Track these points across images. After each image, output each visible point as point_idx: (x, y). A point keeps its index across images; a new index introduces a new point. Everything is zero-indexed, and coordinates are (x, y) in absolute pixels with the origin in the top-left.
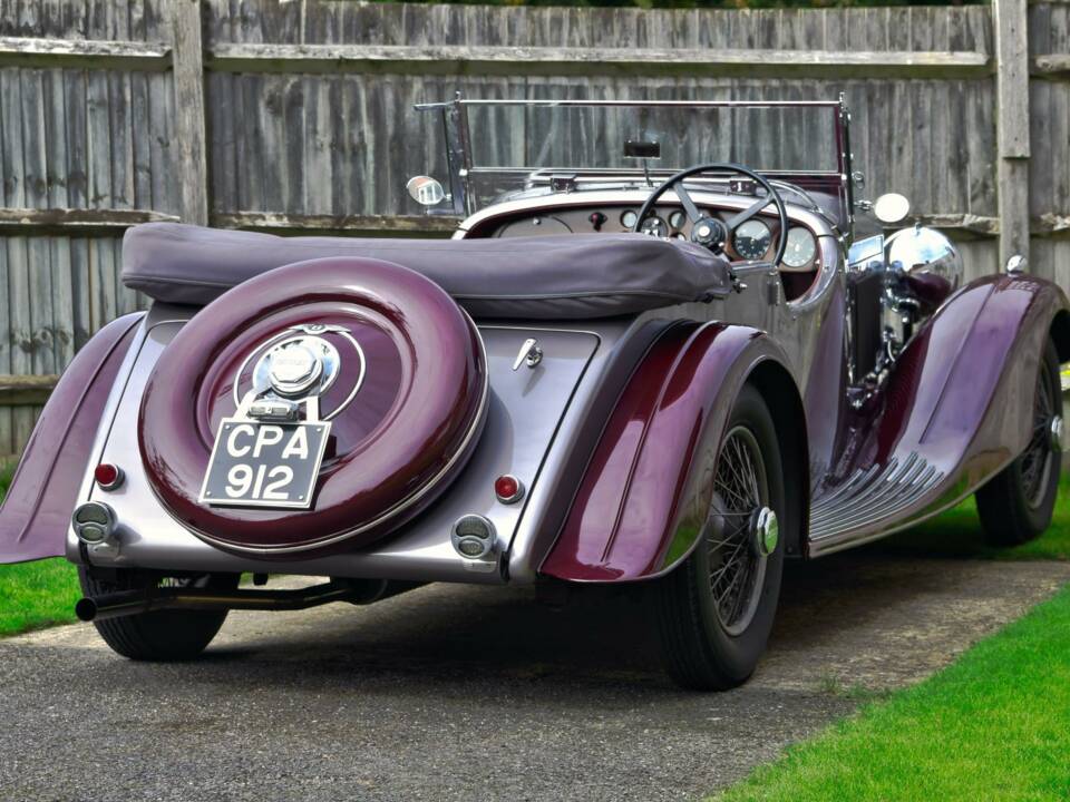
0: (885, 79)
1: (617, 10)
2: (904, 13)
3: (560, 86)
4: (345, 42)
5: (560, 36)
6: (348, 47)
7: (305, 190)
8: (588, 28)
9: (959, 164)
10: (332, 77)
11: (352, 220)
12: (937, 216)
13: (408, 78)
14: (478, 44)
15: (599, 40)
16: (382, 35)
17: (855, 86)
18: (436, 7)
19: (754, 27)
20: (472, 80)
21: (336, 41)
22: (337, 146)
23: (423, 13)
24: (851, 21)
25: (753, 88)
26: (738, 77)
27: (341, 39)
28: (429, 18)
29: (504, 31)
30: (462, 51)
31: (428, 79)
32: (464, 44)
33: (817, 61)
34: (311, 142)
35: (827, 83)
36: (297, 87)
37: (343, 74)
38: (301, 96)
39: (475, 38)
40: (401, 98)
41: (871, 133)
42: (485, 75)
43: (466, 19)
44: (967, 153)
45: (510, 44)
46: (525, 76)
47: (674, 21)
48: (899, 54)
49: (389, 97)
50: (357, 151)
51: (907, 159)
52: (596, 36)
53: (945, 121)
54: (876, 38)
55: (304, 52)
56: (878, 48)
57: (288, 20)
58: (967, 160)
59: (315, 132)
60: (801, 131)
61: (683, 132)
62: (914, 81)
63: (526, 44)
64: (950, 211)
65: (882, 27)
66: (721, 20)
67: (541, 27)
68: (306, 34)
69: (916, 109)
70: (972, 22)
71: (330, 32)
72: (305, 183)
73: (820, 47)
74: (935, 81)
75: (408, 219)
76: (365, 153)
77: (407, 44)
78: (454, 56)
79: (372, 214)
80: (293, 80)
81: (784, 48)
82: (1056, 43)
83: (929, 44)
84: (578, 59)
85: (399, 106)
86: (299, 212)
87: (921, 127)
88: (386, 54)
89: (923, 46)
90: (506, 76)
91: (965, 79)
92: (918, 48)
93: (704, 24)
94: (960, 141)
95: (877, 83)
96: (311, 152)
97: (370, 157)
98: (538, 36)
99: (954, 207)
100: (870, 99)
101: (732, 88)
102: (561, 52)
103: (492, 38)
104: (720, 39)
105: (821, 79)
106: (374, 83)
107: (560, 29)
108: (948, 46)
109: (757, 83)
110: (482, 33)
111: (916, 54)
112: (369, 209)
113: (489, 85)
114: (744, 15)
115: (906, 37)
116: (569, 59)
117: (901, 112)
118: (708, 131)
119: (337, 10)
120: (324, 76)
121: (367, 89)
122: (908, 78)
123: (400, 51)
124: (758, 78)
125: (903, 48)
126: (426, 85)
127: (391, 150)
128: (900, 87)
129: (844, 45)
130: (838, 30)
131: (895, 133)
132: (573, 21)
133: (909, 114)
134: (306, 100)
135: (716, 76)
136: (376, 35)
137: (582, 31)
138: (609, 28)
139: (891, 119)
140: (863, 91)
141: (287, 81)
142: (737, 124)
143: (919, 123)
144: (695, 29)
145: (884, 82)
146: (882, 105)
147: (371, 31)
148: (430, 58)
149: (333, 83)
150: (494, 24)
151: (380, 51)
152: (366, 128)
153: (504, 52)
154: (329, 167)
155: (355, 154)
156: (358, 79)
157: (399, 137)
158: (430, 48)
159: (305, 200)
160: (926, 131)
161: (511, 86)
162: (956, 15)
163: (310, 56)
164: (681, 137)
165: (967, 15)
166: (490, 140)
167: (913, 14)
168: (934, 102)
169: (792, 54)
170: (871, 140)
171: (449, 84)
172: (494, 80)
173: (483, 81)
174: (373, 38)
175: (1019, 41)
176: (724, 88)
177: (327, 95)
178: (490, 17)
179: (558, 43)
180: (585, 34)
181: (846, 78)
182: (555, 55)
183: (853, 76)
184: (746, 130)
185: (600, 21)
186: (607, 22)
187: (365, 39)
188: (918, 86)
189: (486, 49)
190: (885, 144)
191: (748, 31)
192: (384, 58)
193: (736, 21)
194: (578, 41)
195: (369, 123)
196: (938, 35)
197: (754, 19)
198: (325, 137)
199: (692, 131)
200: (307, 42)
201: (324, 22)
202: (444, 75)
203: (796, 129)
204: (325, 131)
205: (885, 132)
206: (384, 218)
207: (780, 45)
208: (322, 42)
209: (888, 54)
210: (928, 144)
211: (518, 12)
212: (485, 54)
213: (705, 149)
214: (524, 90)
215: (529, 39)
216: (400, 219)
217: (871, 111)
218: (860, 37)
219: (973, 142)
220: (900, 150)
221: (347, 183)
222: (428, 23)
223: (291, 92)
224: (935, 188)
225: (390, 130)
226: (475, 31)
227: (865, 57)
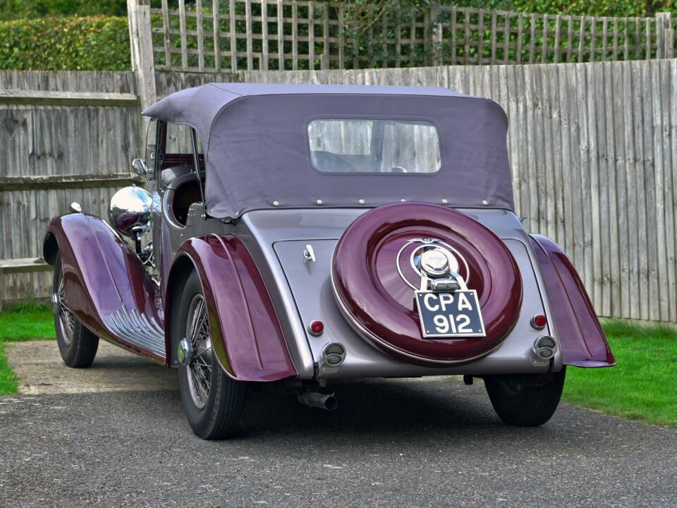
0: (95, 106)
2: (101, 74)
9: (126, 148)
12: (119, 174)
17: (83, 110)
19: (40, 80)
24: (80, 78)
25: (41, 110)
26: (34, 105)
33: (69, 97)
35: (72, 108)
41: (90, 133)
44: (129, 142)
47: (6, 76)
48: (101, 94)
51: (105, 146)
53: (119, 127)
54: (90, 86)
56: (91, 91)
58: (129, 146)
60: (61, 132)
61: (11, 132)
62: (107, 107)
64: (123, 171)
65: (93, 80)
66: (26, 76)
69: (108, 121)
70: (128, 79)
73: (68, 90)
74: (115, 108)
81: (53, 90)
82: (162, 90)
83: (112, 89)
87: (110, 130)
89: (109, 90)
91: (126, 106)
92: (107, 92)
93: (19, 77)
94: (125, 137)
95: (92, 108)
99: (125, 169)
100: (89, 116)
101: (32, 110)
104: (26, 86)
105: (69, 106)
108: (119, 90)
109: (42, 108)
111: (107, 94)
115: (102, 86)
117: (102, 122)
118: (22, 132)
122: (104, 106)
124: (43, 105)
125: (102, 91)
128: (101, 110)
129: (78, 89)
130: (75, 82)
131: (100, 133)
133: (104, 124)
135: (25, 104)
139: (98, 126)
140: (86, 112)
142: (35, 128)
143: (109, 128)
144: (15, 80)
145: (94, 108)
146: (94, 119)
160: (112, 132)
162: (122, 75)
164: (11, 135)
165: (126, 76)
167: (105, 74)
168: (115, 118)
169: (57, 93)
170: (90, 136)
175: (152, 89)
176: (29, 110)
181: (79, 106)
183: (83, 105)
184: (39, 131)
188: (108, 109)
190: (96, 138)
191: (38, 81)
193: (33, 76)
196: (115, 84)
197: (40, 76)
199: (16, 132)
203: (59, 130)
205: (96, 132)
207: (51, 88)
209: (96, 94)
210: (113, 139)
213: (22, 141)
217: (90, 121)
218: (83, 86)
219: (131, 138)
220: (102, 141)
224: (117, 159)
227: (87, 95)
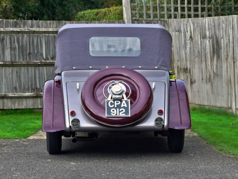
1: (61, 21)
3: (51, 36)
4: (12, 28)
5: (51, 26)
6: (13, 28)
7: (5, 56)
8: (56, 25)
10: (10, 34)
11: (14, 62)
13: (24, 34)
14: (36, 28)
15: (58, 27)
16: (19, 26)
18: (28, 21)
20: (35, 35)
21: (10, 27)
22: (11, 48)
23: (26, 22)
27: (11, 27)
28: (27, 23)
29: (41, 25)
30: (34, 29)
31: (27, 34)
32: (34, 28)
34: (6, 47)
36: (3, 36)
37: (12, 34)
38: (4, 38)
39: (36, 27)
40: (22, 38)
42: (38, 34)
43: (34, 23)
45: (42, 28)
46: (45, 34)
49: (20, 38)
50: (15, 49)
52: (57, 26)
55: (5, 30)
57: (1, 23)
59: (7, 45)
63: (45, 28)
67: (48, 24)
68: (5, 26)
71: (9, 26)
72: (5, 55)
75: (25, 62)
76: (16, 49)
77: (23, 28)
78: (33, 30)
79: (18, 61)
80: (3, 35)
84: (55, 30)
85: (22, 40)
86: (4, 61)
88: (20, 30)
90: (41, 34)
96: (6, 49)
97: (17, 50)
98: (47, 26)
102: (51, 29)
103: (39, 27)
106: (18, 35)
107: (51, 25)
110: (37, 26)
112: (17, 60)
113: (38, 36)
114: (83, 22)
116: (53, 30)
119: (10, 21)
120: (8, 34)
121: (16, 37)
123: (22, 29)
126: (27, 36)
127: (21, 48)
132: (53, 23)
134: (5, 39)
136: (18, 26)
137: (55, 25)
138: (60, 25)
141: (2, 35)
147: (17, 25)
148: (28, 31)
149: (10, 35)
150: (39, 24)
151: (19, 29)
152: (16, 44)
153: (41, 29)
154: (10, 52)
155: (14, 49)
156: (15, 35)
157: (22, 46)
158: (28, 28)
159: (5, 59)
161: (42, 36)
163: (6, 30)
166: (39, 46)
171: (31, 35)
172: (39, 35)
173: (37, 35)
174: (17, 27)
177: (9, 38)
178: (38, 23)
179: (51, 27)
180: (55, 26)
182: (51, 30)
185: (58, 23)
186: (59, 23)
187: (16, 27)
189: (38, 29)
192: (20, 31)
194: (54, 27)
195: (17, 43)
198: (9, 46)
200: (5, 28)
201: (8, 23)
202: (30, 34)
204: (9, 45)
206: (20, 62)
208: (8, 28)
211: (43, 22)
212: (38, 30)
214: (45, 37)
215: (45, 27)
216: (23, 62)
221: (13, 55)
222: (27, 24)
223: (2, 38)
225: (21, 45)
226: (36, 25)
